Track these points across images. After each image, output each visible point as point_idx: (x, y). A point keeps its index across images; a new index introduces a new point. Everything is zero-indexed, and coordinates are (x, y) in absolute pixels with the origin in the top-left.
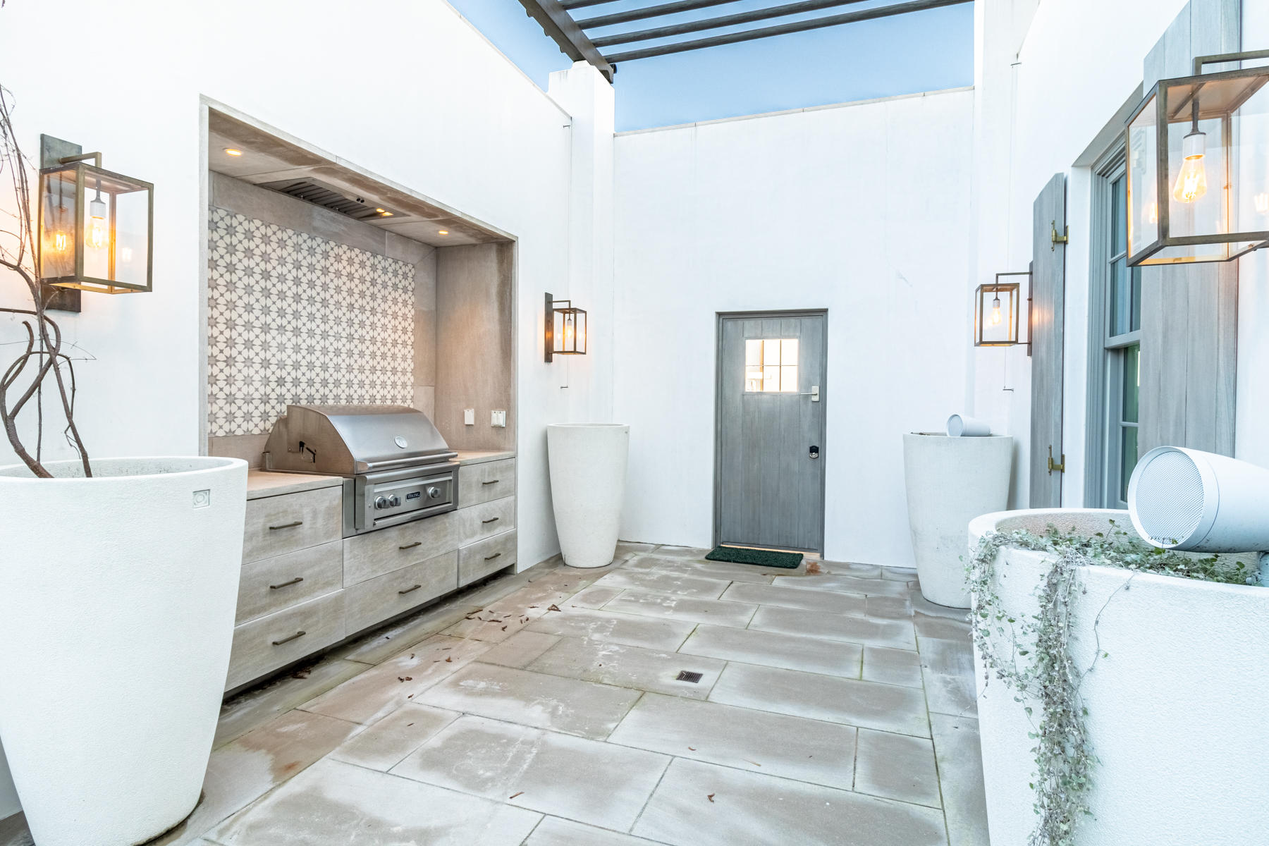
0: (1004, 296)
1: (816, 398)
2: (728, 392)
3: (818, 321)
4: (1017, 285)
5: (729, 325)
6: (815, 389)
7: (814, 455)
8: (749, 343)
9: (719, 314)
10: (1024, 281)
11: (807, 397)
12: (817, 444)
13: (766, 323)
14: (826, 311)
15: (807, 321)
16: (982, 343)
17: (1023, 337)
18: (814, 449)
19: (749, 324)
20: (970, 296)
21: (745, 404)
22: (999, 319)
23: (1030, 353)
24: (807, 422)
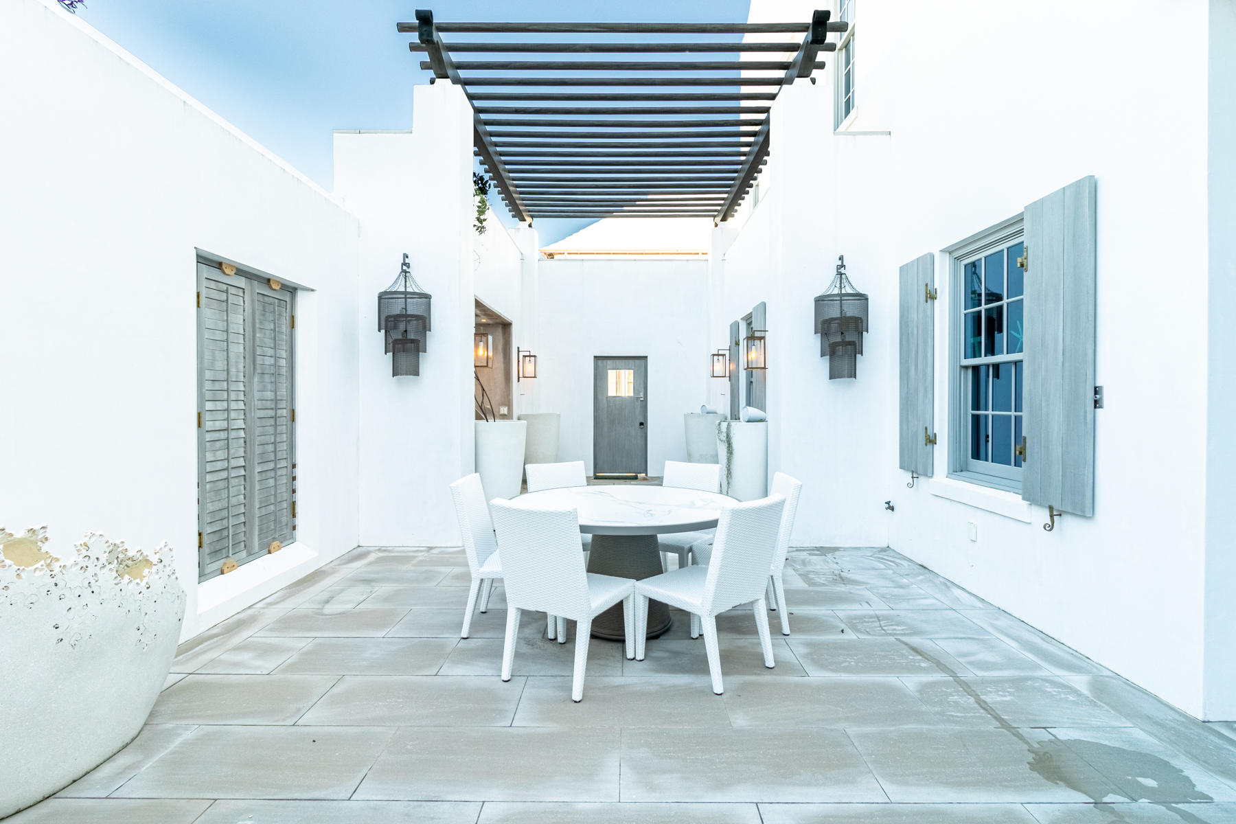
0: (721, 358)
1: (642, 399)
2: (600, 396)
3: (642, 362)
4: (724, 355)
5: (600, 362)
6: (642, 395)
7: (642, 426)
8: (610, 372)
9: (595, 357)
10: (727, 353)
11: (638, 398)
12: (643, 421)
13: (618, 362)
14: (646, 357)
15: (637, 362)
16: (713, 376)
17: (727, 375)
18: (641, 424)
19: (609, 362)
20: (710, 358)
21: (608, 402)
22: (719, 367)
23: (730, 380)
24: (638, 410)
